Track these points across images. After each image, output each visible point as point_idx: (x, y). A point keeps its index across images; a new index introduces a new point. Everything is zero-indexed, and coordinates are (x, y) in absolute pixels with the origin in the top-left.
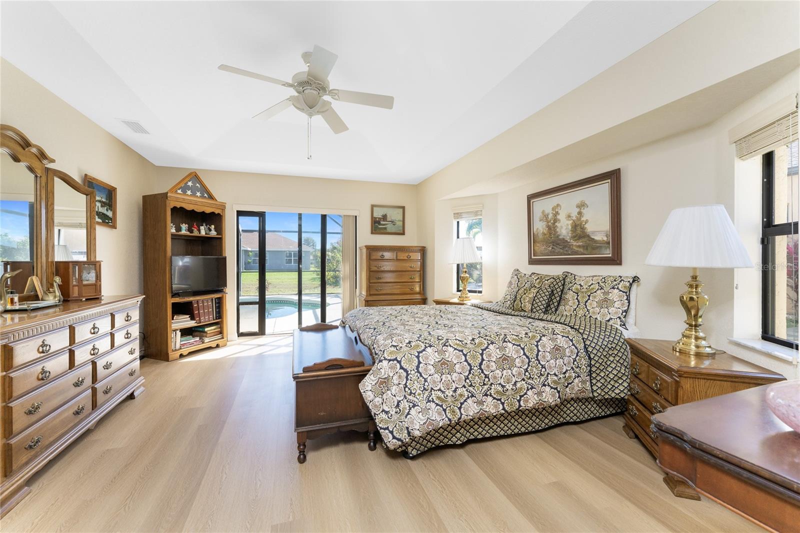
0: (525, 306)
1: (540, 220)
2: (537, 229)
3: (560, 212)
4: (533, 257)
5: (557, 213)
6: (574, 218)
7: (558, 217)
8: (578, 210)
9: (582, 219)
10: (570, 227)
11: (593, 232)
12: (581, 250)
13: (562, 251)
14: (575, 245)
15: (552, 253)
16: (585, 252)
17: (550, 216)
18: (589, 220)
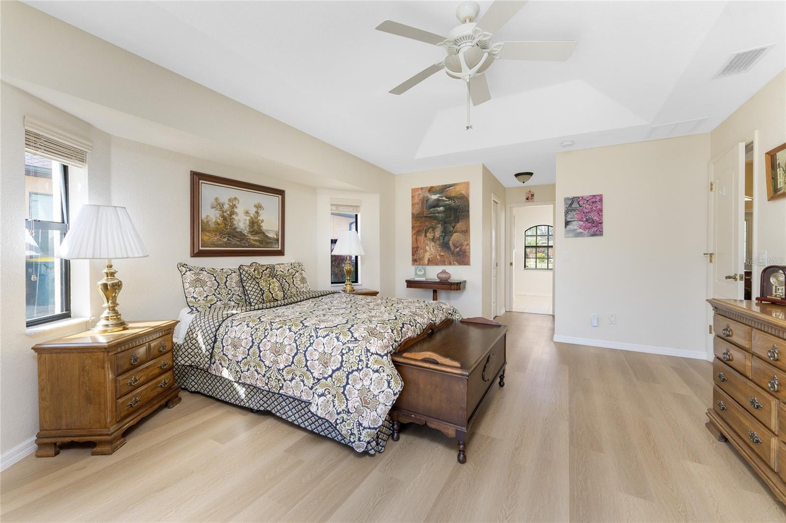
1: (212, 208)
2: (208, 216)
3: (237, 205)
4: (201, 248)
5: (234, 206)
6: (252, 215)
7: (236, 210)
8: (255, 209)
9: (259, 218)
10: (248, 223)
11: (268, 231)
12: (258, 244)
13: (238, 243)
14: (253, 239)
15: (226, 245)
16: (261, 246)
17: (226, 207)
18: (265, 221)
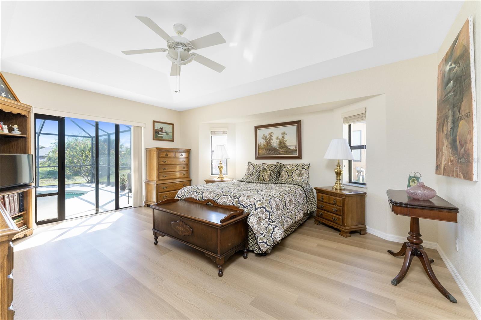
0: (266, 179)
1: (262, 139)
2: (261, 143)
3: (273, 135)
4: (258, 156)
5: (271, 136)
6: (280, 139)
7: (272, 138)
8: (282, 135)
9: (284, 140)
10: (278, 143)
11: (289, 146)
12: (284, 153)
13: (274, 153)
14: (281, 151)
15: (268, 154)
16: (285, 154)
17: (268, 137)
18: (287, 140)
